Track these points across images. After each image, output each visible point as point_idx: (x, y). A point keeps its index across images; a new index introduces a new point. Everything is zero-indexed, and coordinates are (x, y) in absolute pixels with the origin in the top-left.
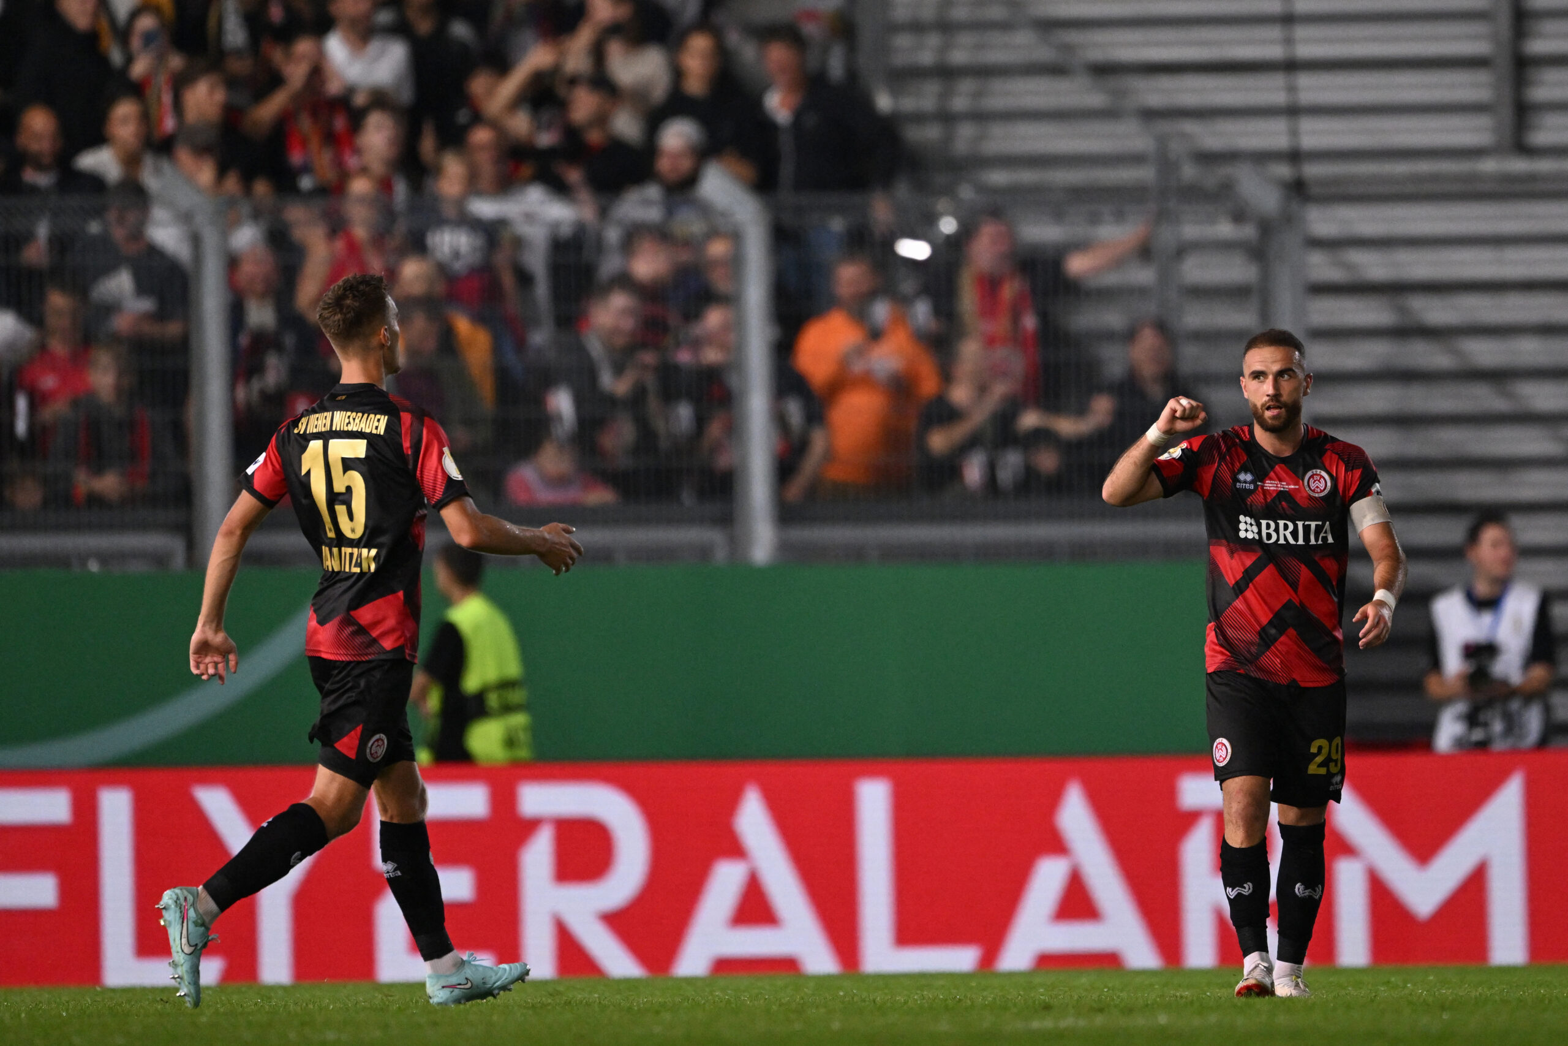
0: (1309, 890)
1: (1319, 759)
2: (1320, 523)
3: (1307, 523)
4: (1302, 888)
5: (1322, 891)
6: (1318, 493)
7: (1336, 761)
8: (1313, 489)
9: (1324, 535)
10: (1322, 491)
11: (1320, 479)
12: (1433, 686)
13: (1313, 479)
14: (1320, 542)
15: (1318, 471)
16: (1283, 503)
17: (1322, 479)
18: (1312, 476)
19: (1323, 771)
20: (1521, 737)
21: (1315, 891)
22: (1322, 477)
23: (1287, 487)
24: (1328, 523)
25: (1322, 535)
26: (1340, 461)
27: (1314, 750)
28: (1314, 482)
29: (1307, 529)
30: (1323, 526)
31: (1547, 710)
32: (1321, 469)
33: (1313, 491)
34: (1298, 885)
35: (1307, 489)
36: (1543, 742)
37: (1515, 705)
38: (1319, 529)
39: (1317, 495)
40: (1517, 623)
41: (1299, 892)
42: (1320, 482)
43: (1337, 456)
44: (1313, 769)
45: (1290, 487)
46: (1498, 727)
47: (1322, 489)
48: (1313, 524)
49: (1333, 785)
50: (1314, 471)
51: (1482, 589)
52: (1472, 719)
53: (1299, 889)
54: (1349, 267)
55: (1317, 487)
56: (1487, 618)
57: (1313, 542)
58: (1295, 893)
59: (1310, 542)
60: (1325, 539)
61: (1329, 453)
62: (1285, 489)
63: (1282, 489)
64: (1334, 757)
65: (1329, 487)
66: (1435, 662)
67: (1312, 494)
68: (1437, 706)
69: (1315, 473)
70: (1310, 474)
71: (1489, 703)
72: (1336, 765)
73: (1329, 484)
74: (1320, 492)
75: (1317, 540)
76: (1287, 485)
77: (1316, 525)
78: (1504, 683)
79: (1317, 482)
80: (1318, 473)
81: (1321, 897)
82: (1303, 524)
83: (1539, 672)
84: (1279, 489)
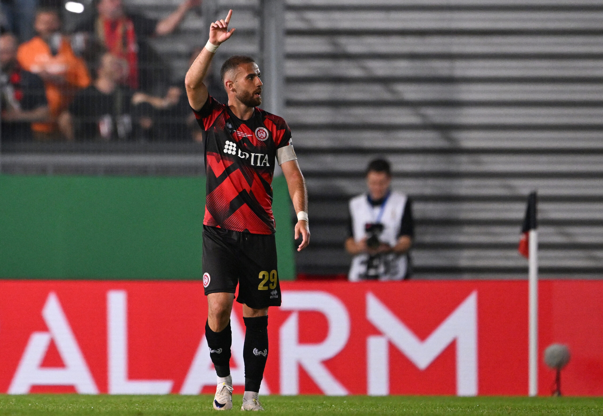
0: (261, 352)
1: (263, 282)
2: (263, 155)
3: (256, 154)
4: (257, 350)
5: (267, 353)
6: (262, 139)
7: (273, 283)
8: (260, 137)
9: (265, 162)
10: (264, 138)
11: (263, 132)
12: (350, 246)
13: (260, 132)
14: (262, 165)
15: (262, 128)
16: (245, 144)
17: (264, 132)
18: (259, 131)
19: (266, 288)
20: (396, 273)
21: (264, 352)
22: (264, 131)
23: (247, 135)
24: (267, 155)
25: (264, 161)
26: (273, 124)
27: (260, 277)
28: (260, 134)
29: (256, 158)
30: (265, 156)
31: (409, 260)
32: (263, 127)
33: (260, 138)
34: (255, 349)
35: (257, 137)
36: (407, 277)
37: (391, 257)
38: (262, 158)
39: (262, 140)
40: (393, 214)
41: (255, 353)
42: (263, 134)
43: (272, 122)
44: (261, 287)
45: (248, 135)
46: (382, 269)
47: (264, 137)
48: (260, 155)
49: (272, 295)
50: (260, 128)
51: (376, 196)
52: (369, 264)
53: (255, 351)
54: (307, 21)
55: (262, 136)
56: (377, 211)
57: (259, 164)
58: (253, 353)
59: (257, 164)
60: (265, 164)
61: (267, 119)
62: (246, 137)
63: (245, 136)
64: (272, 280)
65: (268, 136)
66: (351, 234)
67: (259, 139)
68: (352, 256)
69: (260, 129)
70: (258, 129)
71: (378, 256)
72: (273, 285)
73: (268, 135)
74: (263, 139)
75: (261, 164)
76: (247, 134)
77: (261, 156)
78: (387, 245)
79: (261, 133)
80: (262, 129)
81: (267, 356)
82: (255, 155)
83: (404, 240)
84: (243, 136)
